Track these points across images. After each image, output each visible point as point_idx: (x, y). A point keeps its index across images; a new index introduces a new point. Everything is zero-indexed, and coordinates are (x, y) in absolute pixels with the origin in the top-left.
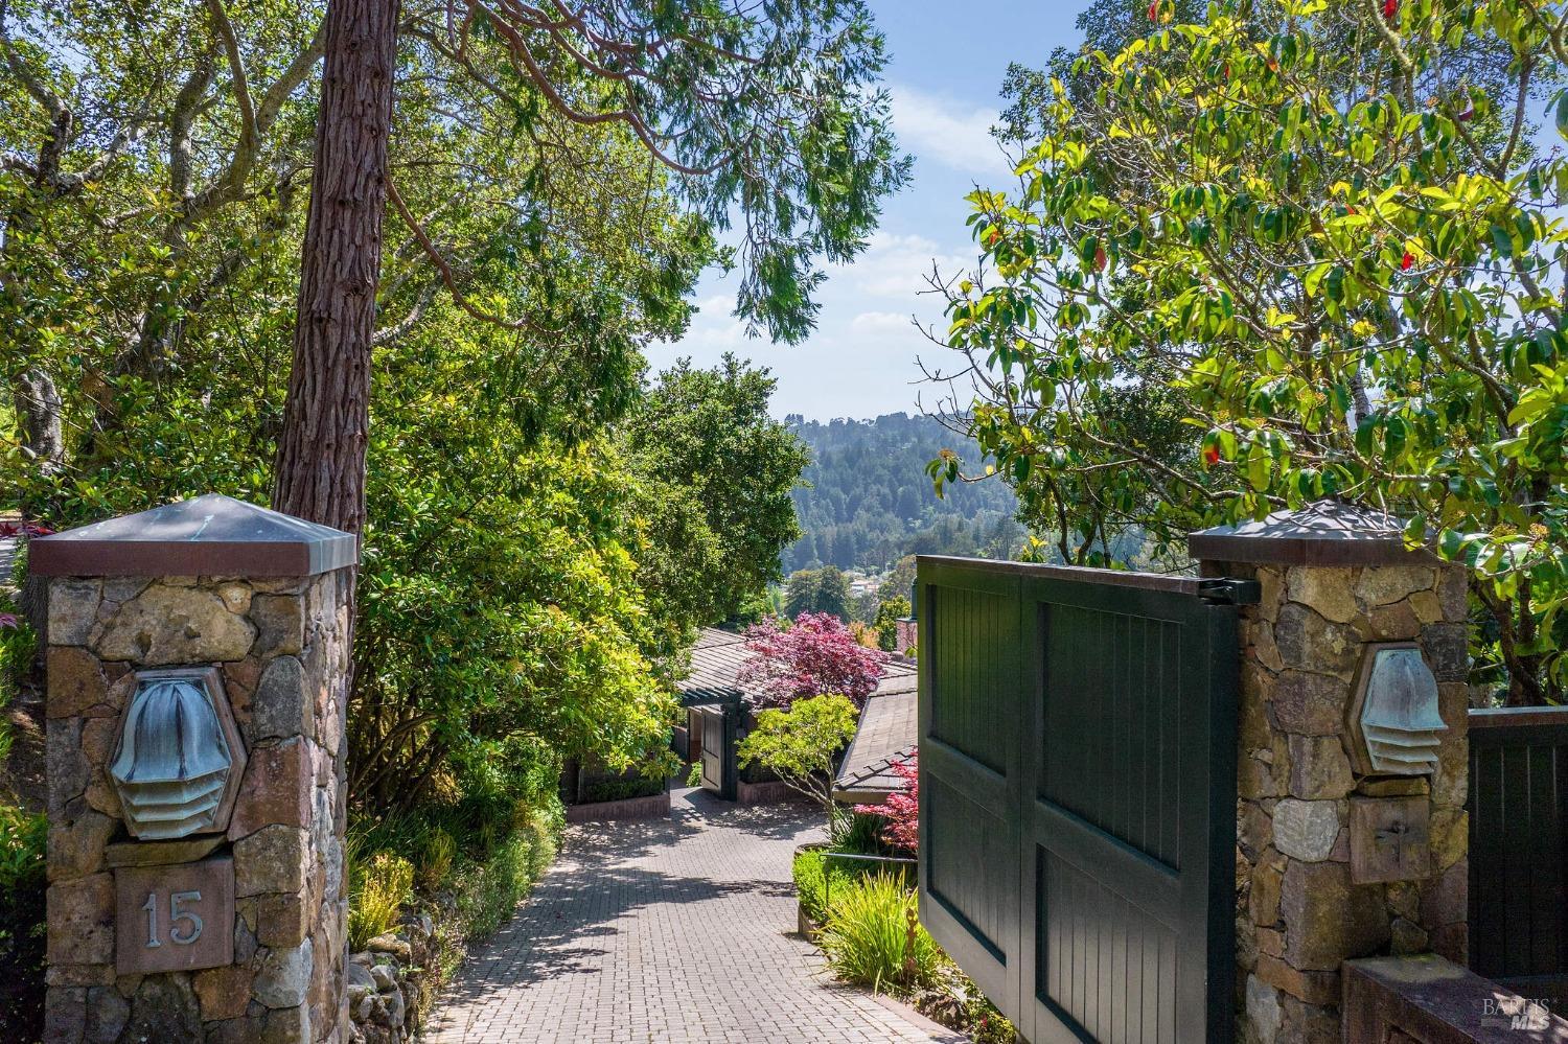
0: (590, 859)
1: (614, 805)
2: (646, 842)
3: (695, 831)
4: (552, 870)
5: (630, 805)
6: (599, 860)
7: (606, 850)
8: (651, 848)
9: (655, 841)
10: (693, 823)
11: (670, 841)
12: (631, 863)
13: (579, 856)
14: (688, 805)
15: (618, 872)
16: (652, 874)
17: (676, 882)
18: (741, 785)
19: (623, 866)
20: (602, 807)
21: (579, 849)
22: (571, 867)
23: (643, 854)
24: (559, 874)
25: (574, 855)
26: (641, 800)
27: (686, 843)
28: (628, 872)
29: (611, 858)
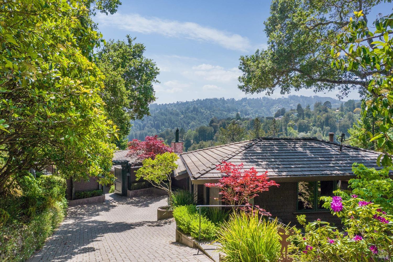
0: (78, 218)
1: (85, 200)
2: (98, 211)
3: (115, 206)
4: (63, 223)
5: (91, 199)
6: (81, 218)
7: (84, 215)
8: (100, 213)
9: (101, 210)
10: (114, 204)
11: (107, 210)
12: (94, 218)
13: (74, 217)
14: (111, 198)
15: (89, 222)
16: (102, 222)
17: (113, 224)
18: (128, 191)
19: (90, 220)
20: (81, 200)
21: (74, 215)
22: (71, 221)
23: (98, 215)
24: (65, 225)
25: (72, 217)
26: (95, 198)
27: (112, 210)
28: (93, 222)
29: (85, 217)
